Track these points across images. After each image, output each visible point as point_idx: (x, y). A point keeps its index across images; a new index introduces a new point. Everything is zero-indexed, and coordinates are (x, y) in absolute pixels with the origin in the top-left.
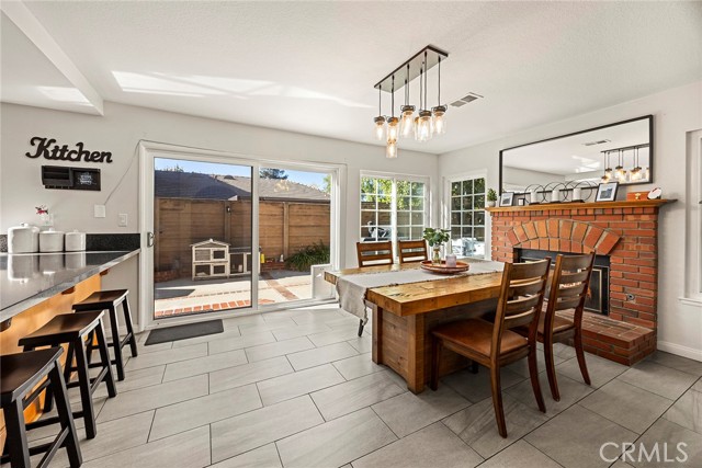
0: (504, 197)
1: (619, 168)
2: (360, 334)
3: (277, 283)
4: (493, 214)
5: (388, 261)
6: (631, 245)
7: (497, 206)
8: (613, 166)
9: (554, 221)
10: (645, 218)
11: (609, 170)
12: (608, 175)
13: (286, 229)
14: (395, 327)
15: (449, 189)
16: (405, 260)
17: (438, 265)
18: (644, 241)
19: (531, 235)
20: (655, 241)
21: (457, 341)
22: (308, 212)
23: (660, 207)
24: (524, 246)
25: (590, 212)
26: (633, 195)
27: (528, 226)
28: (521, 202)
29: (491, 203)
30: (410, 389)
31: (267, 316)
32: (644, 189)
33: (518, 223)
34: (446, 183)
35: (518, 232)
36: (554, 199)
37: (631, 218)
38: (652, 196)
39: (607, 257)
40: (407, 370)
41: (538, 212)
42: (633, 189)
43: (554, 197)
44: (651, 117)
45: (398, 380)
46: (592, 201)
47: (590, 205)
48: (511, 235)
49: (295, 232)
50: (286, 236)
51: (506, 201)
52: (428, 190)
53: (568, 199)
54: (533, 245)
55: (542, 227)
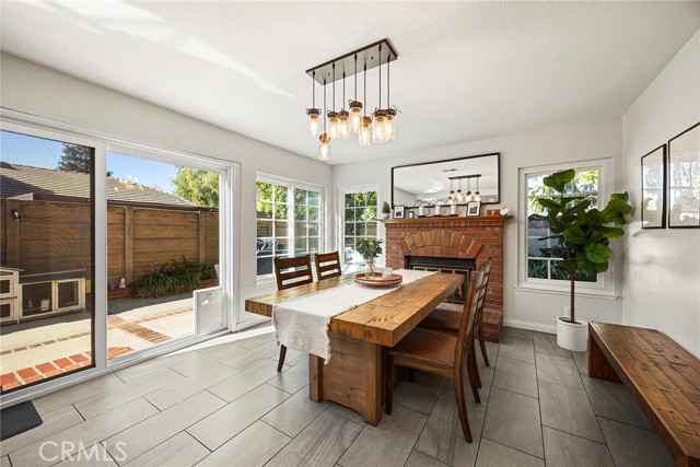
0: (396, 210)
1: (459, 191)
2: (280, 369)
3: (121, 320)
4: (387, 225)
5: (306, 278)
6: (489, 250)
7: (391, 217)
8: (455, 190)
9: (438, 231)
10: (497, 229)
11: (452, 192)
12: (453, 196)
13: (129, 243)
14: (342, 354)
15: (342, 200)
16: (323, 274)
17: (372, 278)
18: (496, 246)
19: (418, 244)
21: (419, 358)
22: (165, 221)
23: (505, 221)
24: (413, 254)
25: (463, 224)
26: (489, 212)
27: (416, 236)
28: (411, 215)
29: (385, 215)
30: (367, 422)
31: (127, 375)
32: (496, 207)
33: (408, 234)
34: (340, 193)
35: (408, 241)
36: (437, 213)
37: (489, 229)
38: (503, 213)
39: (474, 260)
40: (364, 402)
41: (423, 223)
42: (489, 208)
43: (437, 211)
44: (498, 154)
45: (350, 415)
46: (463, 215)
47: (463, 219)
48: (403, 245)
49: (145, 247)
50: (129, 253)
51: (399, 214)
52: (324, 200)
53: (448, 214)
54: (422, 253)
55: (428, 236)
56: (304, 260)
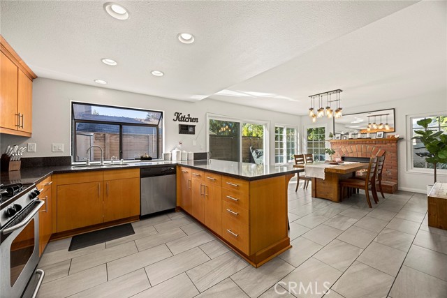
0: (337, 136)
2: (296, 191)
4: (331, 143)
6: (389, 154)
7: (333, 139)
9: (360, 145)
10: (393, 144)
12: (370, 126)
15: (306, 131)
18: (394, 152)
19: (349, 151)
20: (396, 152)
23: (398, 140)
24: (346, 156)
25: (374, 142)
26: (389, 136)
27: (348, 147)
28: (345, 138)
29: (330, 138)
30: (334, 202)
32: (393, 134)
33: (343, 147)
35: (343, 150)
36: (359, 137)
37: (389, 144)
38: (396, 137)
41: (352, 142)
42: (389, 134)
44: (394, 109)
46: (374, 138)
47: (374, 140)
48: (340, 152)
51: (338, 138)
52: (297, 132)
53: (365, 137)
54: (351, 155)
55: (354, 148)
56: (302, 156)
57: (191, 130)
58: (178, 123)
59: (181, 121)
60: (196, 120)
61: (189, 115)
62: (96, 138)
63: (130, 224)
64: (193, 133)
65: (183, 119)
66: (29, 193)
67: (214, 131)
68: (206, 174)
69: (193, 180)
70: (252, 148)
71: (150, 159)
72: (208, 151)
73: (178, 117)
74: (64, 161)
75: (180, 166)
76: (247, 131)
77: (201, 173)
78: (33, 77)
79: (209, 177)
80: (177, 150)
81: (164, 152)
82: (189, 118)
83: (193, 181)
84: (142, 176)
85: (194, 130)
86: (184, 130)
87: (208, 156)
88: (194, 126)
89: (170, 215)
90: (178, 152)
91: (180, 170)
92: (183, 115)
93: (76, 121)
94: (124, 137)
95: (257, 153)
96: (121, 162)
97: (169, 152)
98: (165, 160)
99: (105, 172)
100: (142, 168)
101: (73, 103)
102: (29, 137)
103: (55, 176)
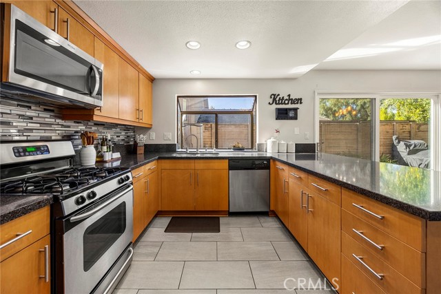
57: (291, 114)
58: (275, 106)
59: (279, 104)
60: (299, 101)
61: (289, 95)
62: (205, 128)
63: (218, 218)
64: (295, 118)
65: (282, 101)
66: (119, 178)
67: (327, 116)
68: (311, 178)
69: (291, 182)
70: (397, 138)
71: (241, 149)
72: (317, 141)
73: (275, 99)
74: (171, 148)
75: (274, 160)
76: (386, 113)
77: (303, 175)
78: (152, 80)
79: (315, 183)
80: (272, 139)
81: (257, 142)
82: (289, 99)
83: (291, 184)
84: (231, 168)
85: (296, 114)
86: (282, 114)
87: (317, 149)
88: (296, 110)
89: (262, 219)
90: (273, 142)
91: (275, 165)
92: (281, 96)
93: (183, 113)
94: (219, 126)
95: (408, 146)
96: (214, 151)
97: (263, 142)
98: (259, 151)
99: (196, 161)
100: (230, 159)
101: (178, 97)
102: (150, 128)
103: (160, 161)
